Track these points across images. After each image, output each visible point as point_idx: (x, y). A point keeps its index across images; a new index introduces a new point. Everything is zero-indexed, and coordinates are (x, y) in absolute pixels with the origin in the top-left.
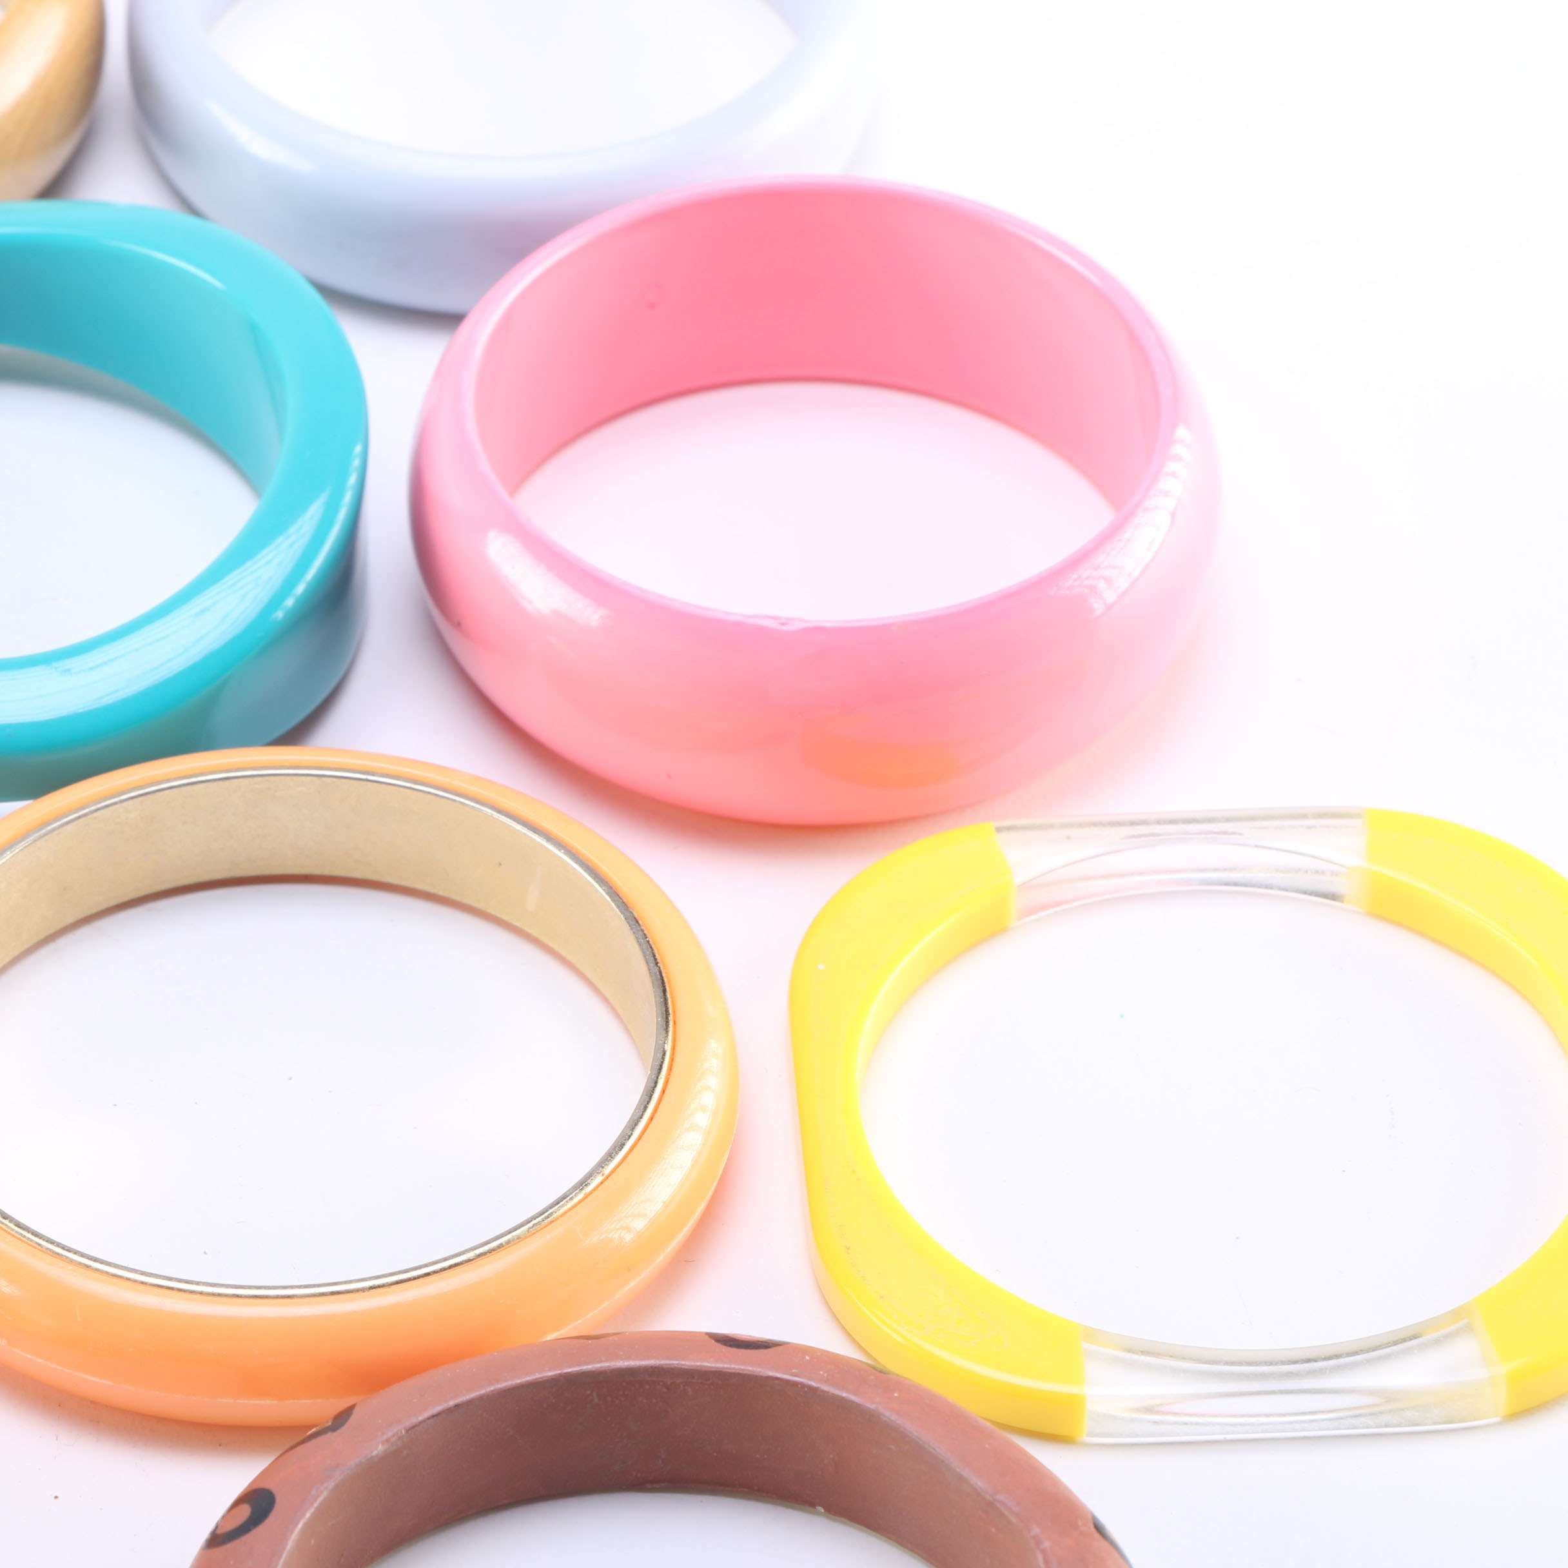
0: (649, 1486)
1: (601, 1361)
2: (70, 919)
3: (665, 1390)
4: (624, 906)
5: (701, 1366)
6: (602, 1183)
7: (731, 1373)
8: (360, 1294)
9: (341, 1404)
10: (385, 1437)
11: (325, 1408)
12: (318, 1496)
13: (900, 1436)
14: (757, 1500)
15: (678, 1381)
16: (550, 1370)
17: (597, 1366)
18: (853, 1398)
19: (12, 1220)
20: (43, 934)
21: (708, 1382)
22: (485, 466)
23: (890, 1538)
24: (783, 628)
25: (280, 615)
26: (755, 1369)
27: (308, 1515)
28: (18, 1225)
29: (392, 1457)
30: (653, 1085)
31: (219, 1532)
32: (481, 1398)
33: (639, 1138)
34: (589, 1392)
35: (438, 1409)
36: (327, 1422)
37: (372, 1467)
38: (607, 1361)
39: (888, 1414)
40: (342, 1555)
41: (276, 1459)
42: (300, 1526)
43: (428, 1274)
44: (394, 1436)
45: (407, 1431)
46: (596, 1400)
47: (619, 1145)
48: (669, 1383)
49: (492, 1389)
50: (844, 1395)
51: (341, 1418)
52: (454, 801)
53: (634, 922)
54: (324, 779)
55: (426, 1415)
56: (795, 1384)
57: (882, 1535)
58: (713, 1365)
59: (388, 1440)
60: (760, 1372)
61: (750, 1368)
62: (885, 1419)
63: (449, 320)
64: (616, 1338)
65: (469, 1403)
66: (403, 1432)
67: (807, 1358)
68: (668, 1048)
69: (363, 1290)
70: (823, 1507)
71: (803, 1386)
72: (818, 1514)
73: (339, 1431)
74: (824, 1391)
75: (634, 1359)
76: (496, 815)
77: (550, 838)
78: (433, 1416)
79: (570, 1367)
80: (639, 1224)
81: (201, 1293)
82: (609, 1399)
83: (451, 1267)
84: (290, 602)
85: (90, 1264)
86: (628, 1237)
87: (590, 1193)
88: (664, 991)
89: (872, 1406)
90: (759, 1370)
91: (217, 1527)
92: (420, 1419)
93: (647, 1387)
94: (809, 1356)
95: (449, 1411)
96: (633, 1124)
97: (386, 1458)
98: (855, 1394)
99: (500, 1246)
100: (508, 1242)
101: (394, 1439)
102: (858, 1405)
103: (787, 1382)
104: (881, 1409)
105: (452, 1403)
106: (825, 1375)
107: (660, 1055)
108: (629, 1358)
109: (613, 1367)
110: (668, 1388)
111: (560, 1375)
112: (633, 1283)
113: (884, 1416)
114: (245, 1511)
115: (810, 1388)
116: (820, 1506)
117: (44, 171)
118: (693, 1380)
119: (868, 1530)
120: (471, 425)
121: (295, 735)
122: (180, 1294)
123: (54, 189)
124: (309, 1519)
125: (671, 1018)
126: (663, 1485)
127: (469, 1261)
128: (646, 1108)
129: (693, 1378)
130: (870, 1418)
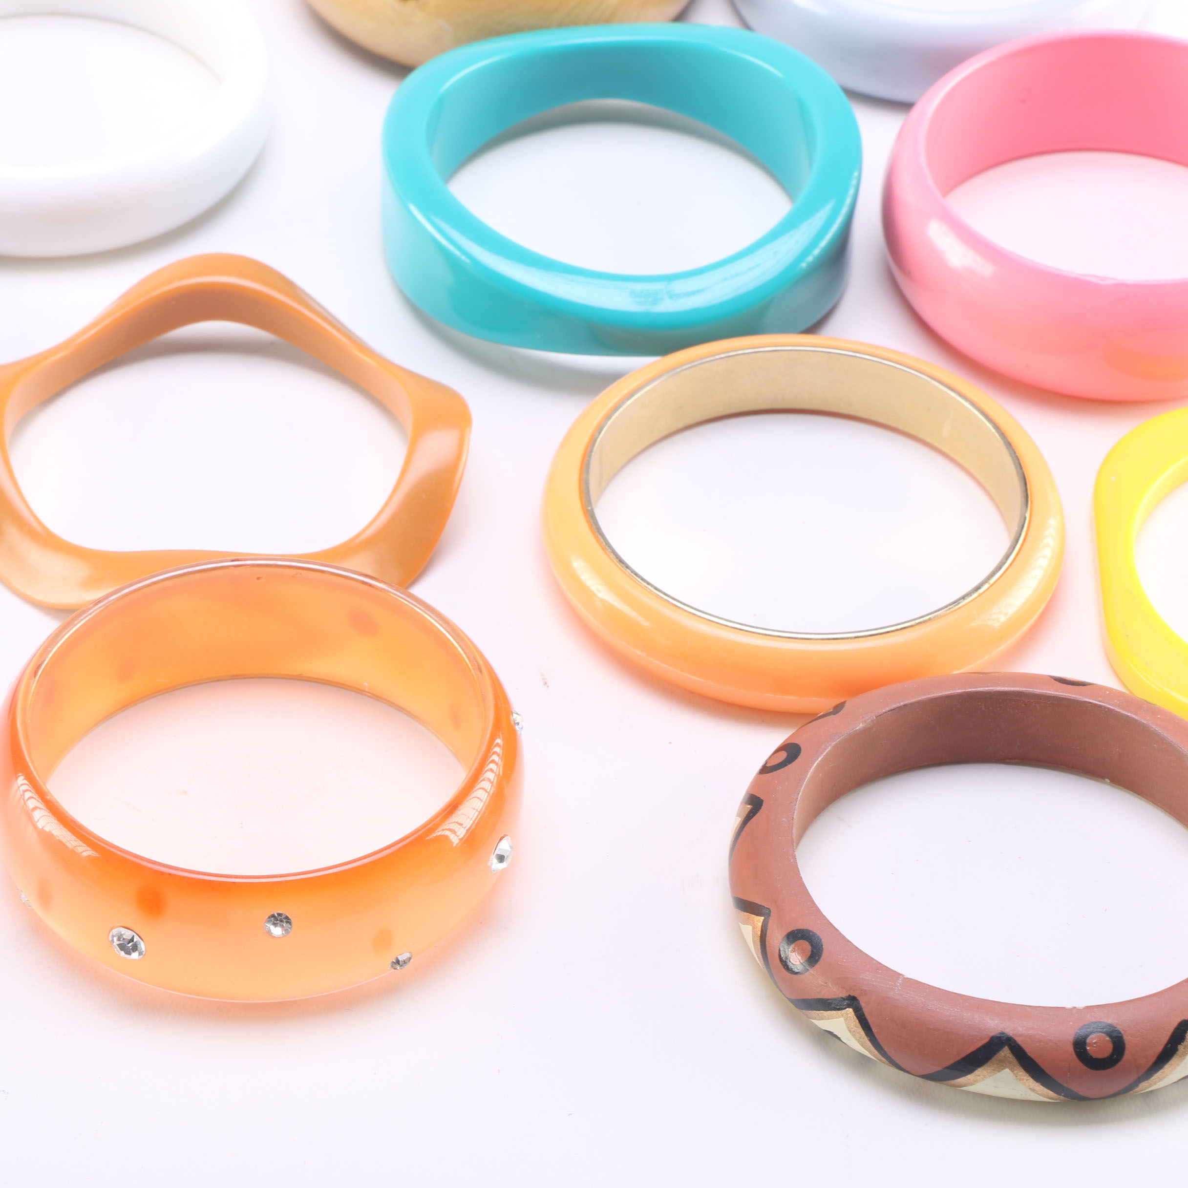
0: (1008, 761)
1: (988, 687)
2: (681, 425)
3: (1023, 705)
4: (1003, 435)
5: (1046, 693)
6: (989, 588)
7: (1063, 698)
8: (850, 640)
9: (838, 701)
10: (864, 720)
11: (828, 703)
12: (826, 749)
13: (1162, 740)
14: (1070, 773)
15: (1032, 701)
16: (959, 690)
17: (986, 689)
18: (1134, 716)
19: (652, 586)
20: (664, 433)
21: (1049, 702)
22: (931, 182)
23: (1147, 799)
24: (1102, 283)
25: (804, 265)
26: (1077, 697)
27: (820, 759)
28: (656, 589)
29: (866, 731)
30: (1018, 535)
31: (767, 765)
32: (918, 702)
33: (1011, 565)
34: (980, 704)
35: (894, 706)
36: (830, 709)
37: (856, 735)
38: (991, 686)
39: (1154, 727)
40: (835, 785)
41: (798, 730)
42: (815, 765)
43: (888, 632)
44: (869, 719)
45: (876, 717)
46: (983, 709)
47: (999, 568)
48: (1026, 701)
49: (925, 697)
50: (1129, 714)
51: (838, 708)
52: (905, 371)
53: (1009, 445)
54: (832, 355)
55: (888, 709)
56: (1100, 706)
57: (1143, 797)
58: (1053, 693)
59: (865, 721)
60: (1080, 698)
61: (1074, 696)
62: (1152, 729)
63: (905, 106)
64: (996, 674)
65: (912, 704)
66: (874, 718)
67: (1108, 692)
68: (1028, 515)
69: (851, 638)
70: (1109, 779)
71: (1105, 708)
72: (1106, 783)
73: (837, 715)
74: (1117, 711)
75: (1007, 687)
76: (929, 380)
77: (960, 395)
78: (891, 710)
79: (970, 688)
80: (1003, 618)
81: (759, 634)
82: (991, 708)
83: (901, 629)
84: (810, 259)
85: (696, 614)
86: (997, 625)
87: (982, 594)
88: (1026, 484)
89: (1145, 722)
90: (1079, 697)
91: (766, 763)
92: (884, 711)
93: (1014, 703)
94: (1108, 691)
95: (900, 708)
96: (1007, 557)
97: (864, 731)
98: (1135, 714)
99: (930, 619)
100: (934, 617)
101: (868, 721)
102: (1137, 721)
103: (1095, 705)
104: (1150, 723)
105: (902, 704)
106: (1118, 702)
107: (1023, 519)
108: (1004, 686)
109: (995, 690)
110: (1025, 704)
111: (965, 692)
112: (1003, 647)
113: (1152, 727)
114: (783, 755)
115: (1109, 709)
116: (1108, 778)
117: (675, 9)
118: (1041, 701)
119: (1135, 794)
120: (923, 159)
121: (813, 329)
122: (747, 633)
123: (680, 17)
124: (820, 761)
125: (1029, 499)
126: (1016, 761)
127: (912, 626)
128: (1014, 548)
129: (1041, 699)
130: (1143, 729)
